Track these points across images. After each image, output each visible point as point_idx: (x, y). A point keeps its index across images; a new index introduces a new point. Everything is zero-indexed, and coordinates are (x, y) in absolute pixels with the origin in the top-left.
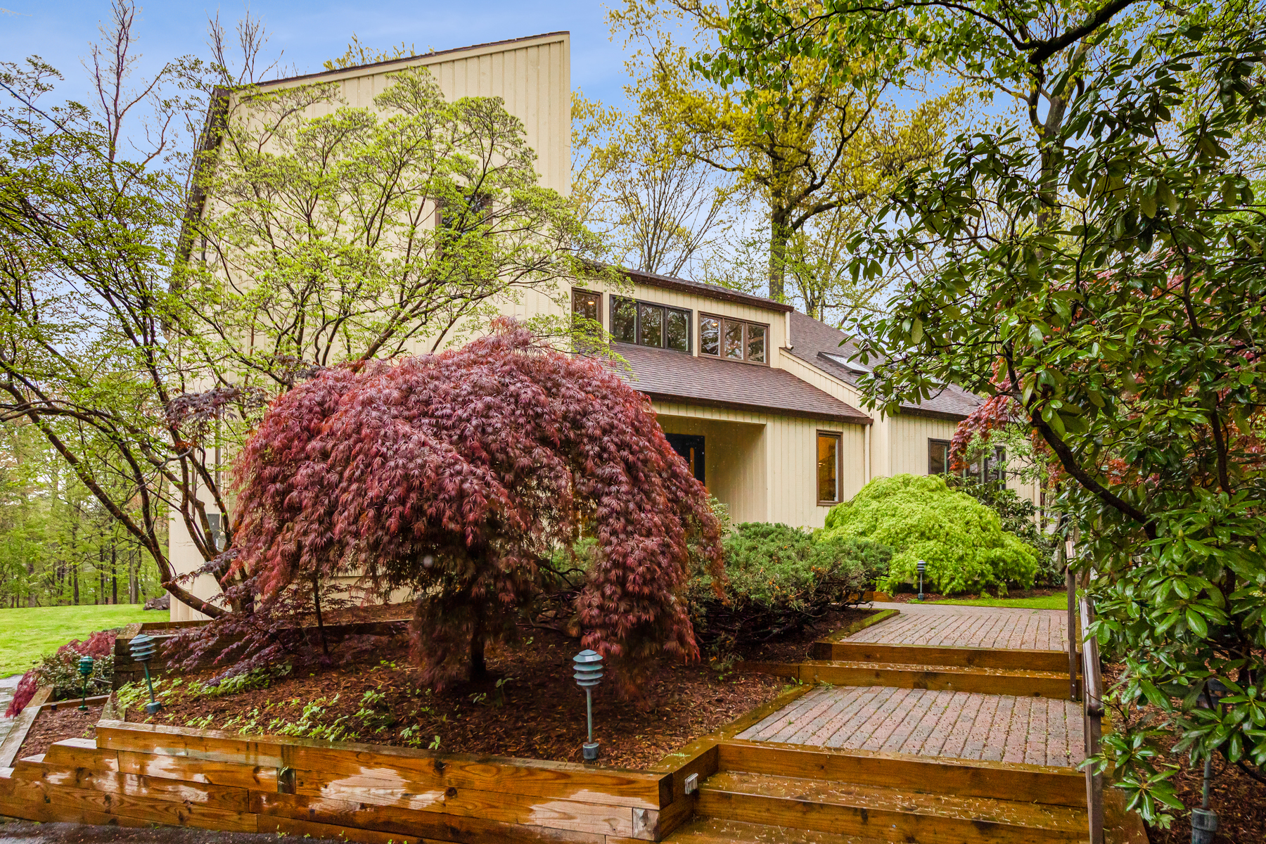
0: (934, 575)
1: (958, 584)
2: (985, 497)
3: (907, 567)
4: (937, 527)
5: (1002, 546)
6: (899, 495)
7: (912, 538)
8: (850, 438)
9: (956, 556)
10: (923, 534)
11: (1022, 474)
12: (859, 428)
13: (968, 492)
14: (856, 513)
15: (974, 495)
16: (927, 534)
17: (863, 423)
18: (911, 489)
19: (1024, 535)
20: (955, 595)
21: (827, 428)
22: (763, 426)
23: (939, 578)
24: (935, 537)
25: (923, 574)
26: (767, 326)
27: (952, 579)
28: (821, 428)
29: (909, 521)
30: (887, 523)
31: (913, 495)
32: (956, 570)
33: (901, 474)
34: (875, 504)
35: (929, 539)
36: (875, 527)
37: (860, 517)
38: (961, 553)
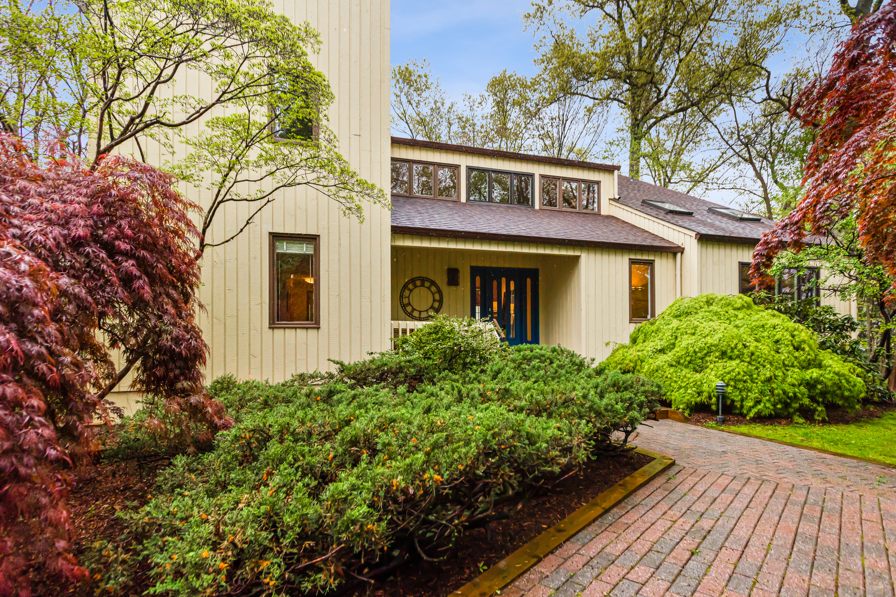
0: (736, 396)
1: (766, 406)
2: (798, 313)
3: (705, 388)
4: (740, 346)
5: (820, 366)
6: (701, 314)
7: (712, 358)
8: (662, 265)
9: (763, 378)
10: (724, 354)
11: (842, 291)
12: (670, 256)
13: (779, 310)
14: (658, 331)
15: (785, 313)
16: (729, 353)
17: (674, 251)
18: (714, 308)
19: (844, 352)
20: (760, 419)
21: (639, 257)
22: (579, 257)
23: (742, 400)
24: (738, 357)
25: (722, 396)
26: (598, 183)
27: (758, 402)
28: (633, 257)
29: (709, 340)
30: (685, 341)
31: (716, 313)
32: (762, 393)
33: (705, 294)
34: (675, 323)
35: (731, 358)
36: (674, 344)
37: (660, 335)
38: (768, 374)
